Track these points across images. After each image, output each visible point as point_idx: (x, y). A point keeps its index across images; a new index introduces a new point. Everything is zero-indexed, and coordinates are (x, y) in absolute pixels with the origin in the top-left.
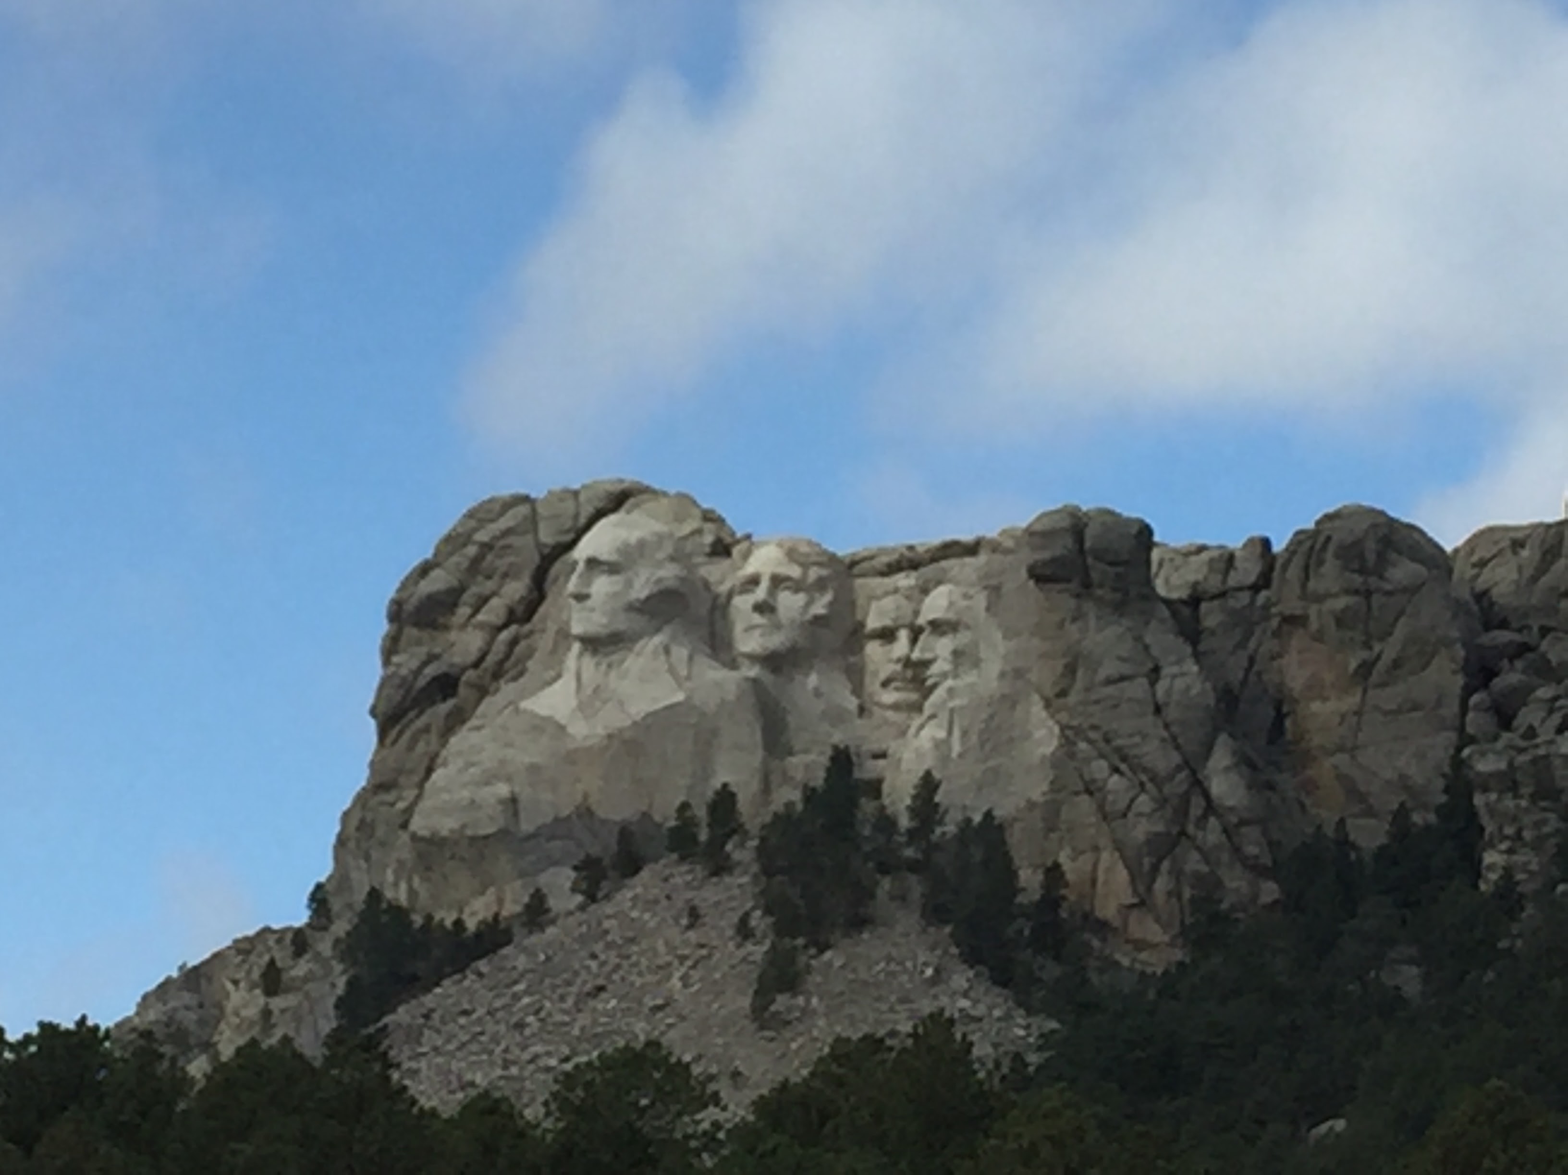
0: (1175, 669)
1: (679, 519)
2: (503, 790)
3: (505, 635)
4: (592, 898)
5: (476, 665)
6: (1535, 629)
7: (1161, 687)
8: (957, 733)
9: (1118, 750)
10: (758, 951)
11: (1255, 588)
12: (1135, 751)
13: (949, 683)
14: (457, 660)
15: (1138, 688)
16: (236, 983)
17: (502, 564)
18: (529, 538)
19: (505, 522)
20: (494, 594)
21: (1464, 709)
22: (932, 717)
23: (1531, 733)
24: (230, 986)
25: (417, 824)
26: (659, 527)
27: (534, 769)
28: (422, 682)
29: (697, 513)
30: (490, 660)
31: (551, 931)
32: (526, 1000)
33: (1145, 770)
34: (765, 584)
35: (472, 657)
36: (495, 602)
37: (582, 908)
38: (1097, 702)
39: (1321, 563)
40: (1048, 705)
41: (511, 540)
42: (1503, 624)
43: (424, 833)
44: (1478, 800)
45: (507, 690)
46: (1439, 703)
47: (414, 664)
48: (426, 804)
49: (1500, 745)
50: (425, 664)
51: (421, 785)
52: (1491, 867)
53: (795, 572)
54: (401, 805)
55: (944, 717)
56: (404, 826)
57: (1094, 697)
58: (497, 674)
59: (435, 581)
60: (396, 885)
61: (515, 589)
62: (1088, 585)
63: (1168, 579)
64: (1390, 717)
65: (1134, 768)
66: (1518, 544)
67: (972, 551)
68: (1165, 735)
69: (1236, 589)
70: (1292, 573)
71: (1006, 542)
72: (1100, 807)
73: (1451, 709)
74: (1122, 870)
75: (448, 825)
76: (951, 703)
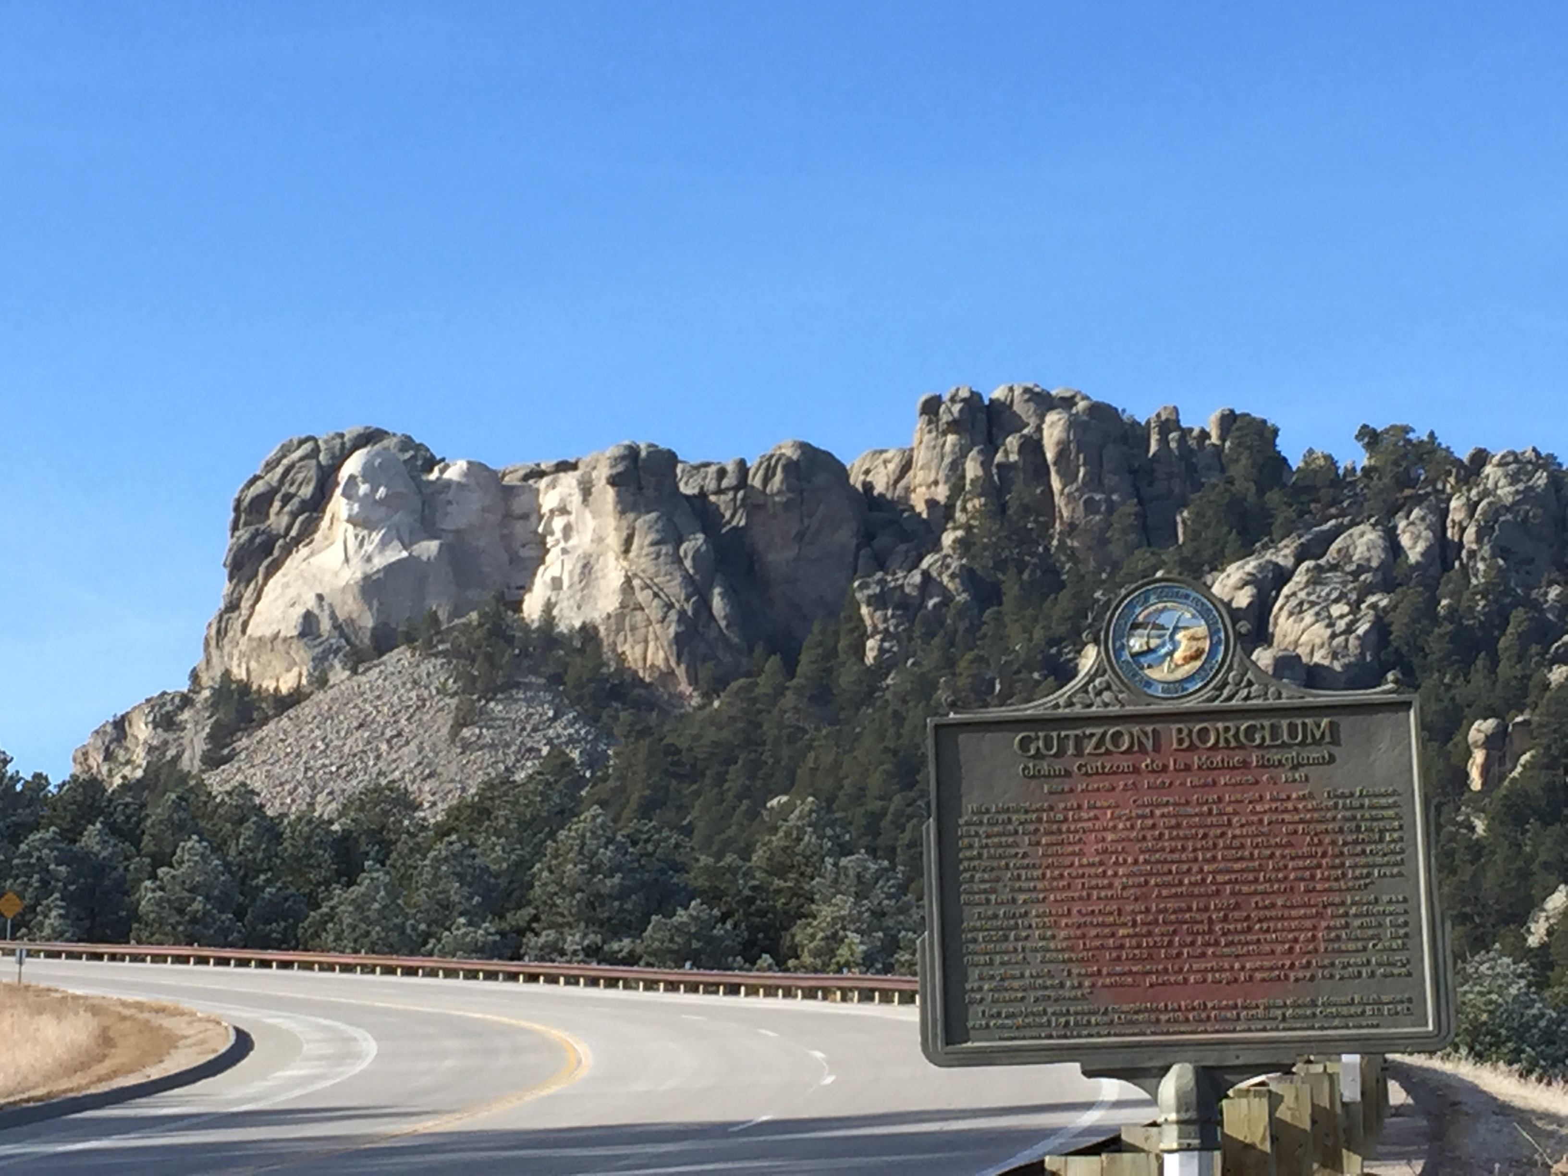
0: (691, 537)
1: (403, 450)
3: (301, 519)
4: (354, 673)
5: (284, 536)
7: (683, 547)
8: (566, 574)
9: (658, 584)
10: (452, 703)
11: (737, 488)
12: (668, 584)
14: (274, 533)
15: (668, 548)
16: (147, 724)
17: (300, 476)
18: (314, 462)
19: (300, 453)
20: (295, 494)
21: (857, 558)
22: (552, 564)
25: (252, 630)
27: (320, 597)
28: (253, 546)
29: (413, 446)
30: (293, 533)
31: (331, 692)
32: (317, 732)
35: (282, 532)
36: (294, 499)
38: (646, 556)
39: (775, 473)
40: (617, 558)
41: (304, 463)
43: (256, 636)
44: (863, 610)
45: (304, 551)
46: (840, 555)
47: (247, 535)
49: (876, 579)
52: (871, 650)
54: (242, 620)
55: (558, 565)
56: (243, 632)
57: (645, 552)
58: (297, 541)
59: (260, 487)
60: (239, 666)
61: (307, 491)
62: (640, 488)
63: (686, 483)
64: (813, 563)
65: (667, 594)
66: (887, 461)
67: (574, 467)
68: (686, 575)
69: (726, 489)
70: (758, 480)
71: (594, 462)
72: (648, 617)
73: (849, 558)
74: (661, 653)
75: (268, 632)
76: (562, 557)
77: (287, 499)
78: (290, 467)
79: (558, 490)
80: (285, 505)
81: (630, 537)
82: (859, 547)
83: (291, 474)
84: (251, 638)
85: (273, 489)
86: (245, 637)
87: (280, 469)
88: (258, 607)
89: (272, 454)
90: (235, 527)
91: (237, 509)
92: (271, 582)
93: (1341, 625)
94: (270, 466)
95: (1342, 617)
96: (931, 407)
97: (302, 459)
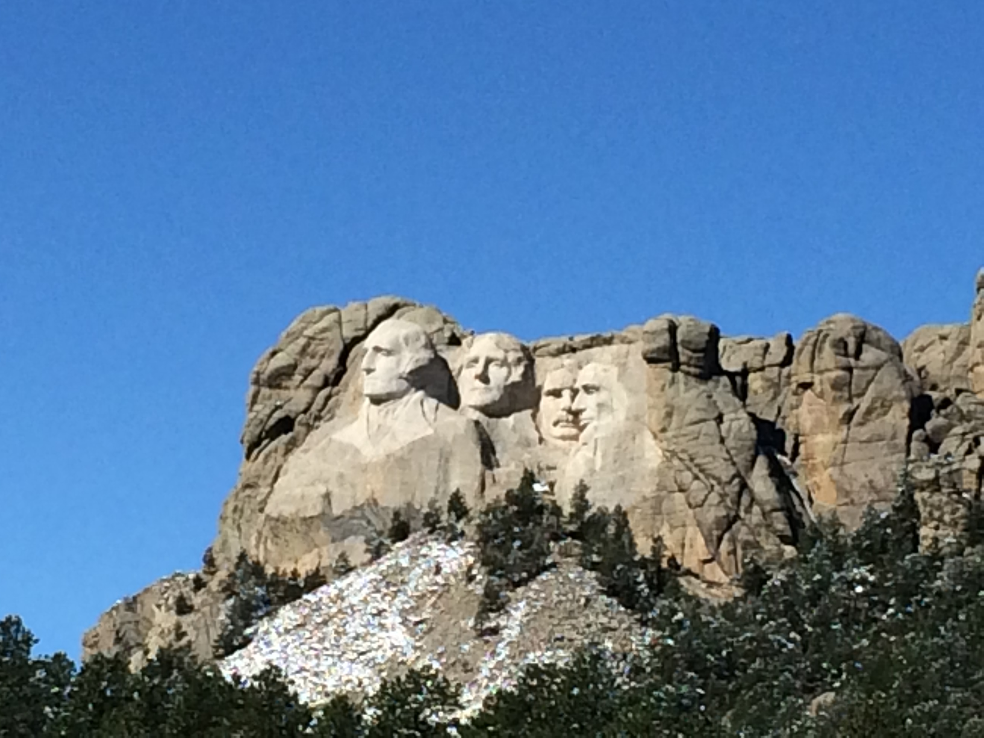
0: (733, 416)
1: (430, 321)
2: (321, 488)
3: (322, 393)
4: (376, 556)
5: (305, 411)
6: (953, 390)
7: (724, 427)
8: (599, 453)
9: (697, 465)
10: (478, 588)
11: (782, 365)
12: (709, 466)
13: (594, 423)
14: (294, 408)
15: (710, 427)
16: (159, 606)
17: (321, 349)
18: (337, 333)
19: (322, 324)
20: (316, 367)
21: (908, 439)
22: (585, 444)
23: (950, 454)
24: (156, 610)
25: (270, 509)
27: (341, 476)
28: (272, 422)
29: (439, 316)
30: (314, 409)
31: (352, 576)
33: (714, 478)
34: (481, 363)
35: (302, 407)
36: (316, 373)
37: (371, 562)
38: (685, 435)
39: (820, 350)
41: (326, 335)
43: (275, 515)
44: (918, 496)
46: (894, 437)
47: (267, 411)
48: (272, 499)
49: (930, 462)
51: (272, 485)
52: (925, 538)
53: (500, 355)
54: (259, 499)
55: (592, 444)
56: (261, 510)
57: (683, 432)
58: (318, 418)
59: (281, 360)
60: (257, 547)
61: (328, 364)
62: (678, 364)
63: (729, 359)
64: (864, 445)
65: (708, 476)
66: (943, 338)
67: (609, 341)
68: (727, 456)
69: (771, 366)
70: (805, 357)
71: (630, 336)
72: (687, 498)
73: (901, 440)
74: (701, 540)
75: (287, 510)
76: (596, 436)
77: (309, 372)
78: (312, 338)
79: (589, 366)
80: (305, 378)
81: (669, 415)
82: (912, 429)
83: (312, 347)
84: (268, 518)
85: (292, 362)
86: (262, 517)
87: (302, 341)
88: (276, 486)
89: (294, 325)
90: (254, 401)
91: (256, 382)
97: (324, 330)
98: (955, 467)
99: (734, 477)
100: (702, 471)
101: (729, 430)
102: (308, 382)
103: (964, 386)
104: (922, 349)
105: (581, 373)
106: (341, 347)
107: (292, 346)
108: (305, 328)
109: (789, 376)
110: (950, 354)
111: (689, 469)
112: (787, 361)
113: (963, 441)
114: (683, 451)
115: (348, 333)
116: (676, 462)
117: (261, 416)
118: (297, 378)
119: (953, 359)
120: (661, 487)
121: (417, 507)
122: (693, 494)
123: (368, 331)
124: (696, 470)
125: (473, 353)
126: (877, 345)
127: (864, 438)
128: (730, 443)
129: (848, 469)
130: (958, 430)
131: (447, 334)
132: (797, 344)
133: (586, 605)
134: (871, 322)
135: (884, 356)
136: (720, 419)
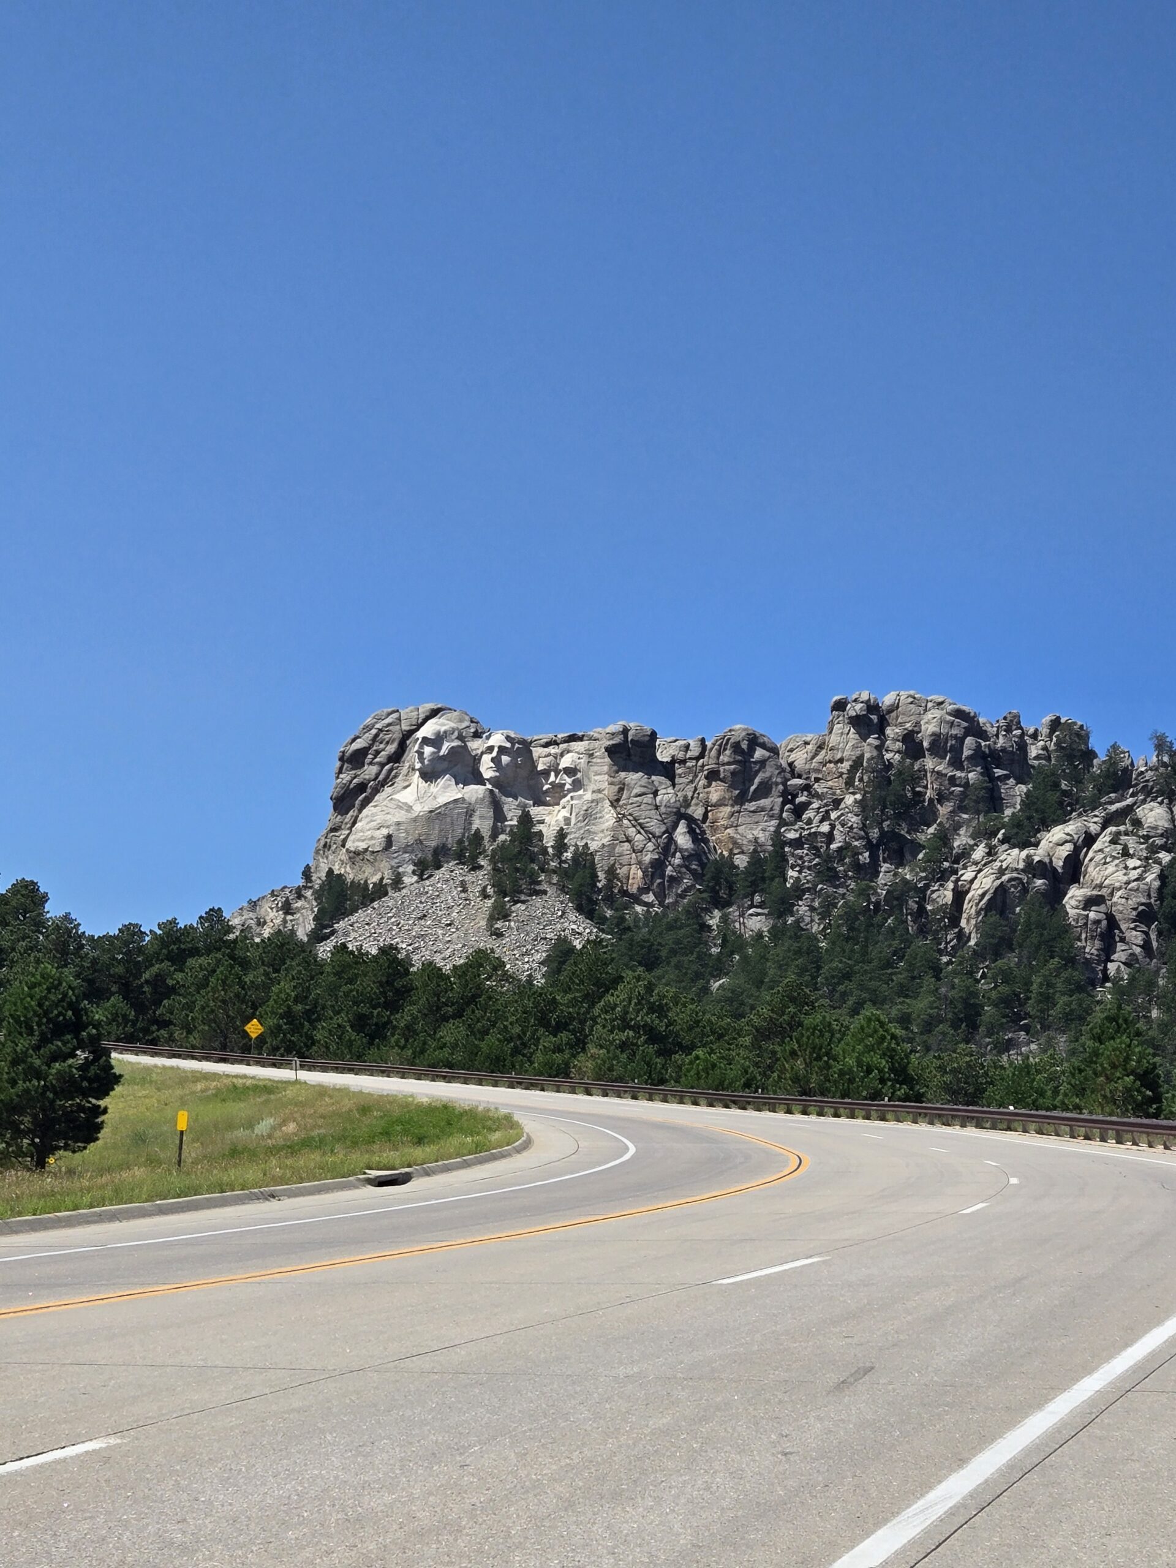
0: (664, 791)
1: (461, 721)
2: (385, 832)
3: (387, 767)
4: (421, 879)
5: (375, 780)
6: (813, 779)
7: (658, 798)
8: (574, 814)
9: (640, 824)
10: (489, 903)
11: (697, 759)
12: (648, 825)
13: (572, 794)
14: (367, 777)
15: (648, 798)
16: (272, 909)
17: (387, 737)
18: (398, 727)
19: (387, 721)
20: (383, 750)
21: (782, 811)
22: (564, 807)
23: (810, 822)
24: (269, 910)
25: (349, 844)
26: (453, 725)
27: (398, 824)
28: (352, 786)
29: (467, 718)
30: (381, 777)
31: (404, 891)
32: (393, 920)
33: (651, 833)
34: (496, 749)
35: (373, 777)
36: (383, 753)
37: (417, 882)
38: (632, 804)
39: (725, 749)
40: (612, 805)
41: (390, 728)
42: (800, 777)
43: (352, 849)
44: (787, 849)
45: (388, 790)
46: (772, 809)
47: (348, 778)
48: (351, 838)
49: (796, 827)
50: (355, 778)
51: (350, 829)
52: (792, 877)
53: (508, 745)
54: (342, 837)
55: (568, 808)
56: (343, 846)
57: (630, 801)
58: (383, 784)
59: (359, 744)
60: (340, 867)
61: (392, 748)
62: (629, 755)
63: (662, 753)
64: (751, 814)
65: (646, 832)
66: (806, 743)
67: (581, 739)
68: (660, 818)
69: (690, 759)
70: (714, 753)
71: (596, 735)
72: (632, 847)
73: (777, 811)
74: (640, 873)
75: (362, 846)
76: (572, 802)
77: (378, 752)
78: (380, 730)
79: (570, 754)
80: (375, 757)
81: (621, 790)
82: (784, 804)
83: (381, 735)
84: (347, 850)
85: (367, 745)
86: (344, 850)
87: (374, 731)
88: (354, 829)
89: (369, 721)
90: (340, 771)
91: (341, 759)
92: (365, 812)
93: (1134, 874)
94: (368, 728)
95: (1135, 868)
96: (840, 706)
97: (389, 725)
98: (813, 830)
99: (664, 833)
100: (642, 828)
101: (661, 802)
102: (377, 760)
103: (820, 776)
104: (791, 750)
105: (563, 759)
106: (401, 736)
107: (367, 735)
108: (376, 723)
109: (703, 766)
110: (810, 755)
111: (634, 826)
112: (702, 755)
113: (818, 813)
114: (630, 814)
115: (405, 727)
116: (625, 822)
117: (344, 782)
118: (370, 756)
119: (813, 758)
120: (614, 838)
121: (449, 846)
122: (636, 844)
123: (420, 726)
124: (639, 828)
125: (491, 743)
126: (763, 746)
127: (752, 809)
128: (663, 810)
129: (741, 829)
130: (815, 805)
131: (473, 730)
132: (709, 744)
133: (561, 916)
134: (759, 730)
135: (767, 754)
136: (655, 793)
